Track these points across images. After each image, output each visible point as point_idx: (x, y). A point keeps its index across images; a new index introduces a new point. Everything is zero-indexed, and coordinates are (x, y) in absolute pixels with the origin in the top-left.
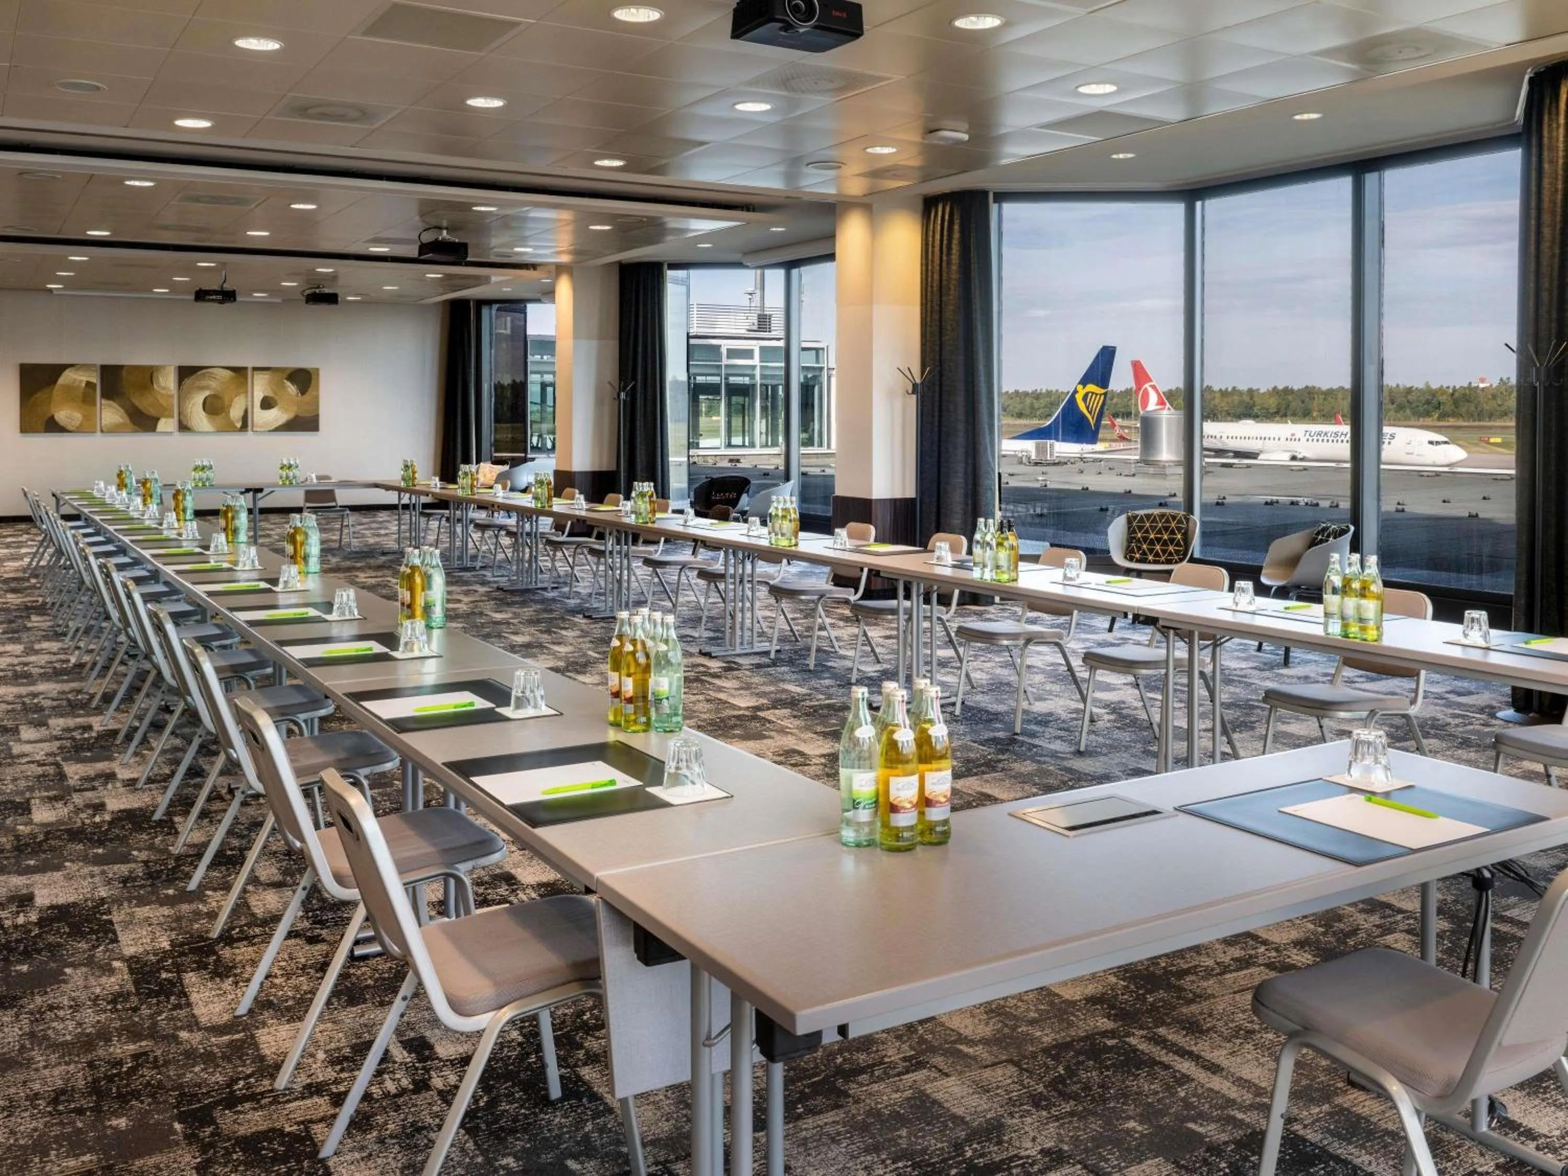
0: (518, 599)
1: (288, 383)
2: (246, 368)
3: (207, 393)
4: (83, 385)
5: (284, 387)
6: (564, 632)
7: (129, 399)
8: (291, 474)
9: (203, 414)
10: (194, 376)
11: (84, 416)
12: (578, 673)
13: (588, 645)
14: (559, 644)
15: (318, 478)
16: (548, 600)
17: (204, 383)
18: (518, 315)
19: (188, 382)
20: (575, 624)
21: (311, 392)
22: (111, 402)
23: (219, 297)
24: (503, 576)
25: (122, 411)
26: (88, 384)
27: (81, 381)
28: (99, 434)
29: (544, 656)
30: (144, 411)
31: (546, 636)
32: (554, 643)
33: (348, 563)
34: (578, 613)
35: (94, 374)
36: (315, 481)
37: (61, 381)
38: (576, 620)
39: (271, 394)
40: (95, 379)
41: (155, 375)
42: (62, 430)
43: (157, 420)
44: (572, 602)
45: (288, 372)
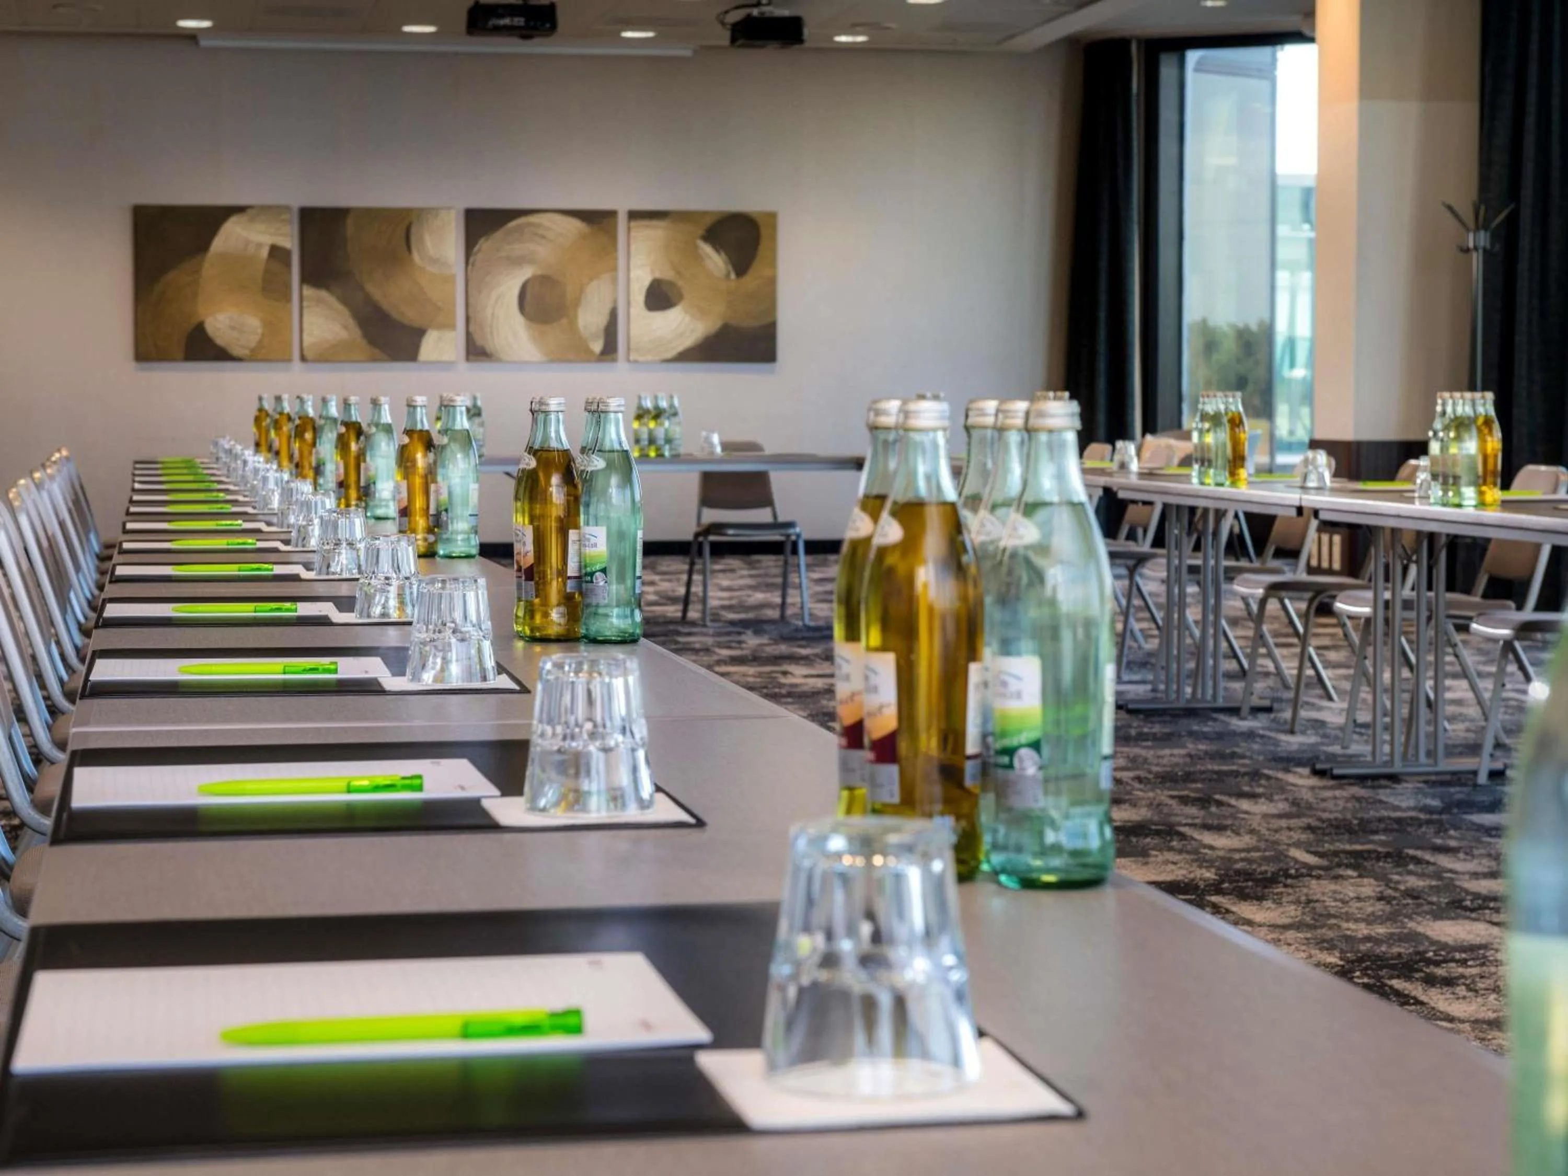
0: (1157, 729)
1: (707, 249)
2: (612, 214)
3: (527, 273)
4: (265, 253)
5: (698, 258)
6: (1245, 805)
7: (362, 288)
8: (660, 434)
9: (518, 321)
10: (499, 235)
11: (268, 325)
12: (1243, 896)
13: (1297, 836)
14: (1220, 829)
15: (726, 446)
16: (1234, 734)
17: (519, 248)
18: (1253, 83)
19: (484, 245)
20: (1282, 788)
21: (757, 270)
22: (324, 294)
23: (520, 21)
24: (1143, 682)
25: (345, 312)
26: (276, 252)
27: (259, 246)
28: (297, 364)
29: (1170, 856)
30: (394, 315)
31: (1193, 810)
32: (1207, 827)
33: (783, 648)
34: (1300, 763)
35: (286, 229)
36: (718, 450)
37: (218, 244)
38: (1291, 778)
39: (667, 274)
40: (289, 240)
41: (414, 230)
42: (221, 355)
43: (420, 333)
44: (1293, 742)
45: (708, 221)
